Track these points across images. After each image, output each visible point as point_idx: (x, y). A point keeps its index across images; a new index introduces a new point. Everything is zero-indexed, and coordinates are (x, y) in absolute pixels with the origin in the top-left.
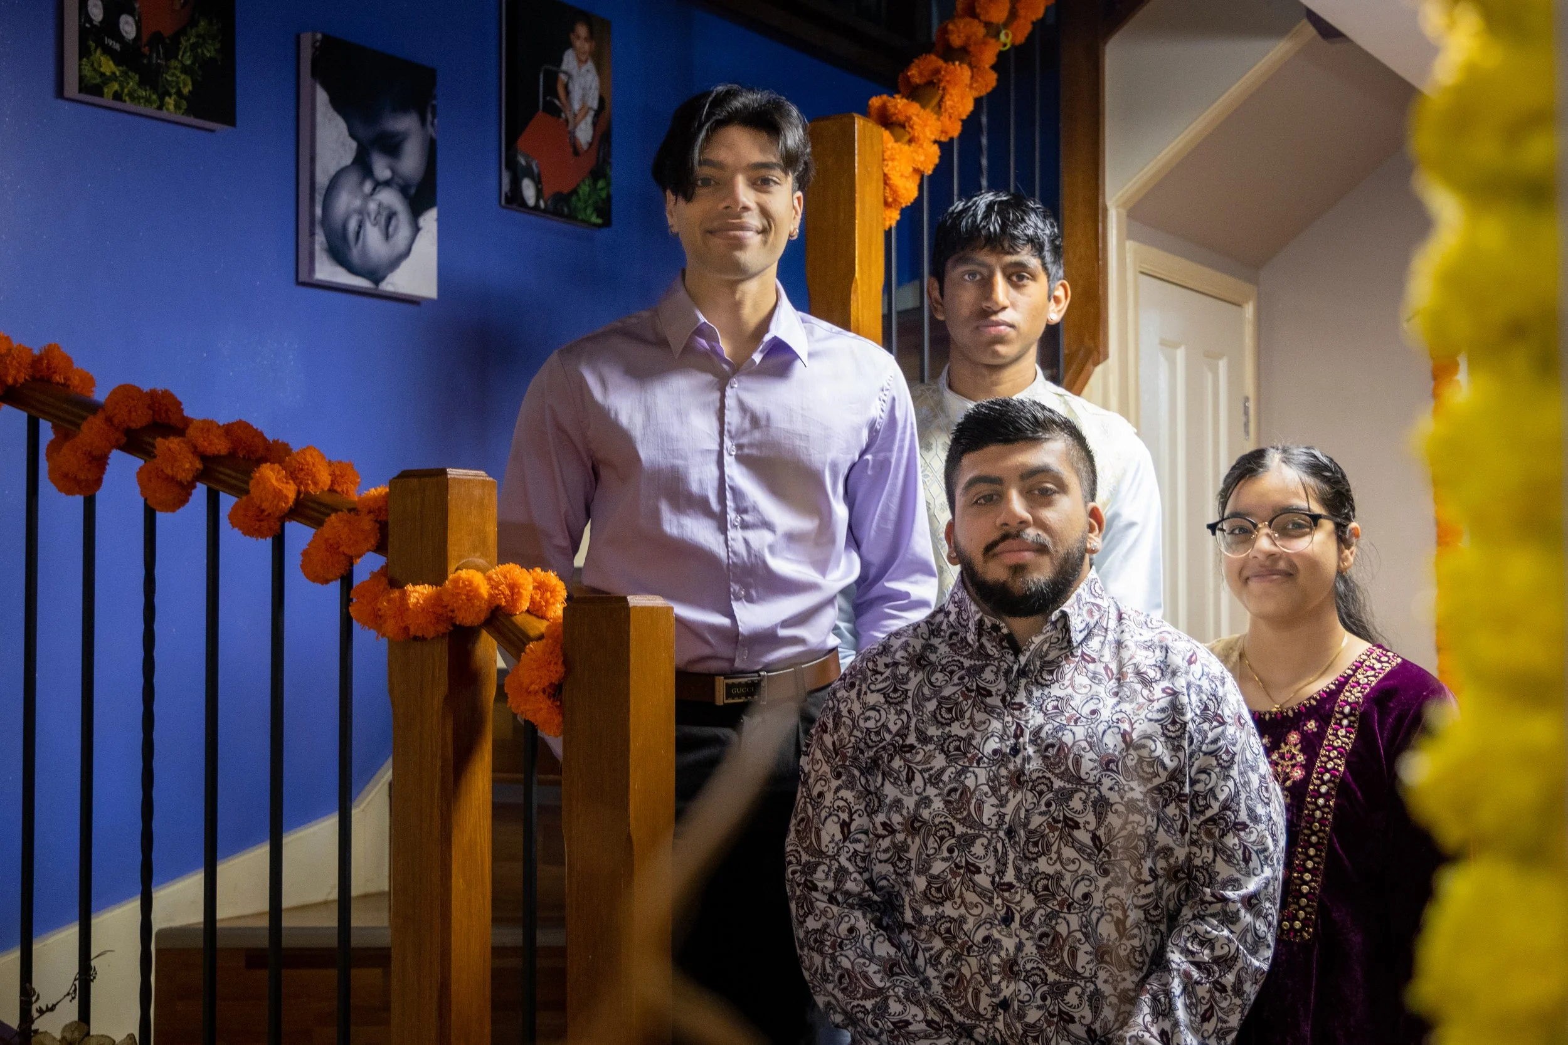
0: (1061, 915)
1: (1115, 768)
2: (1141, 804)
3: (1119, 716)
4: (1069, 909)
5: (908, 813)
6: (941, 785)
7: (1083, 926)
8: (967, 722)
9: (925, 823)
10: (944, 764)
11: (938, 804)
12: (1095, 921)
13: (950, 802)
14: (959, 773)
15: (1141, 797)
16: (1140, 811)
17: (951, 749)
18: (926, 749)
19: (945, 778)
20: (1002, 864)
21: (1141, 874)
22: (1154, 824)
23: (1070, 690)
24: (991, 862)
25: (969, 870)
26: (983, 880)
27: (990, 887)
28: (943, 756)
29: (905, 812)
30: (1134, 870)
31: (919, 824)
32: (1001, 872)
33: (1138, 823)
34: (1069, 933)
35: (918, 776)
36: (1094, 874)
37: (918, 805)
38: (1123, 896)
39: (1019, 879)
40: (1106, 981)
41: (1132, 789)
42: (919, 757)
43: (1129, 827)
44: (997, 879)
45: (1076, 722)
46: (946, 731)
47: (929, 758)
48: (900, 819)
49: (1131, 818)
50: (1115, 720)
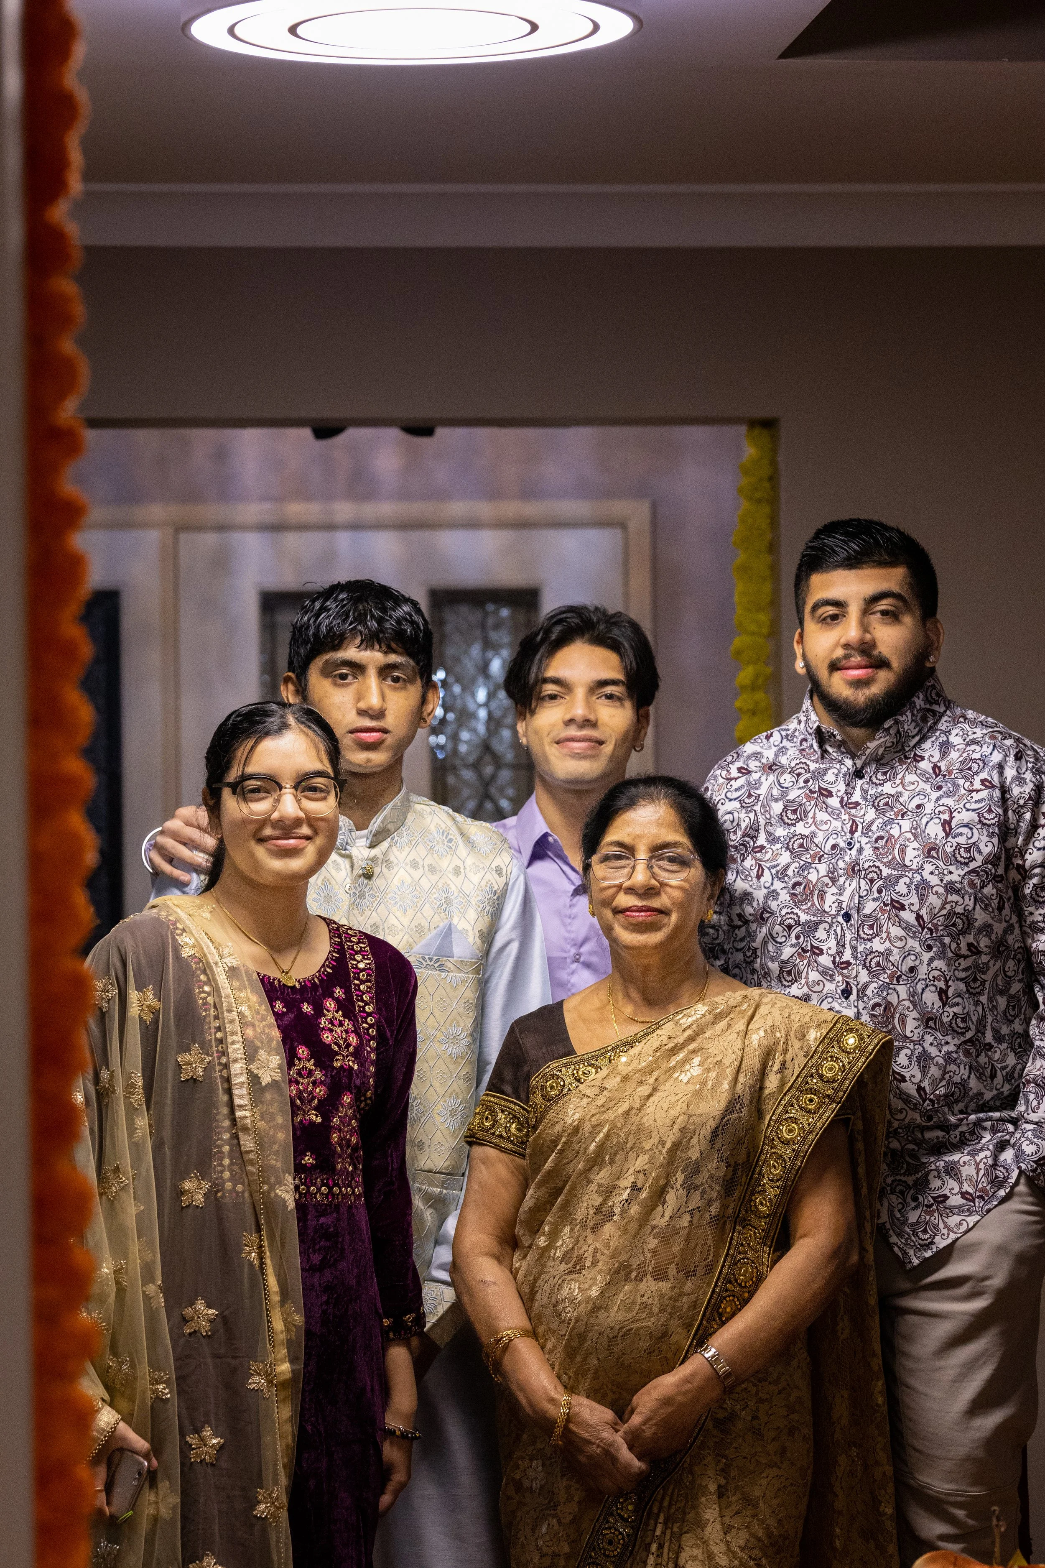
0: (891, 986)
1: (935, 855)
2: (959, 886)
3: (941, 809)
4: (898, 981)
5: (758, 905)
6: (786, 879)
7: (912, 995)
8: (810, 821)
9: (772, 913)
10: (789, 860)
11: (784, 896)
12: (920, 992)
13: (794, 895)
14: (802, 868)
15: (959, 879)
16: (957, 892)
17: (795, 846)
18: (774, 848)
19: (790, 872)
20: (841, 945)
21: (960, 949)
22: (971, 903)
23: (900, 788)
24: (832, 943)
25: (814, 953)
26: (825, 960)
27: (832, 966)
28: (788, 853)
29: (755, 904)
30: (954, 946)
31: (768, 915)
32: (840, 953)
33: (956, 903)
34: (899, 1002)
35: (766, 872)
36: (918, 949)
37: (766, 898)
38: (944, 968)
39: (856, 958)
40: (931, 1044)
41: (951, 873)
42: (768, 856)
43: (948, 907)
44: (837, 959)
45: (903, 816)
46: (791, 831)
47: (776, 856)
48: (751, 911)
49: (950, 898)
50: (936, 812)
